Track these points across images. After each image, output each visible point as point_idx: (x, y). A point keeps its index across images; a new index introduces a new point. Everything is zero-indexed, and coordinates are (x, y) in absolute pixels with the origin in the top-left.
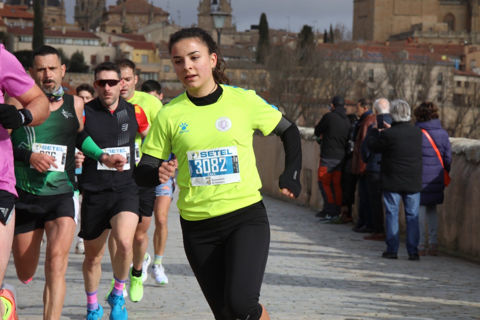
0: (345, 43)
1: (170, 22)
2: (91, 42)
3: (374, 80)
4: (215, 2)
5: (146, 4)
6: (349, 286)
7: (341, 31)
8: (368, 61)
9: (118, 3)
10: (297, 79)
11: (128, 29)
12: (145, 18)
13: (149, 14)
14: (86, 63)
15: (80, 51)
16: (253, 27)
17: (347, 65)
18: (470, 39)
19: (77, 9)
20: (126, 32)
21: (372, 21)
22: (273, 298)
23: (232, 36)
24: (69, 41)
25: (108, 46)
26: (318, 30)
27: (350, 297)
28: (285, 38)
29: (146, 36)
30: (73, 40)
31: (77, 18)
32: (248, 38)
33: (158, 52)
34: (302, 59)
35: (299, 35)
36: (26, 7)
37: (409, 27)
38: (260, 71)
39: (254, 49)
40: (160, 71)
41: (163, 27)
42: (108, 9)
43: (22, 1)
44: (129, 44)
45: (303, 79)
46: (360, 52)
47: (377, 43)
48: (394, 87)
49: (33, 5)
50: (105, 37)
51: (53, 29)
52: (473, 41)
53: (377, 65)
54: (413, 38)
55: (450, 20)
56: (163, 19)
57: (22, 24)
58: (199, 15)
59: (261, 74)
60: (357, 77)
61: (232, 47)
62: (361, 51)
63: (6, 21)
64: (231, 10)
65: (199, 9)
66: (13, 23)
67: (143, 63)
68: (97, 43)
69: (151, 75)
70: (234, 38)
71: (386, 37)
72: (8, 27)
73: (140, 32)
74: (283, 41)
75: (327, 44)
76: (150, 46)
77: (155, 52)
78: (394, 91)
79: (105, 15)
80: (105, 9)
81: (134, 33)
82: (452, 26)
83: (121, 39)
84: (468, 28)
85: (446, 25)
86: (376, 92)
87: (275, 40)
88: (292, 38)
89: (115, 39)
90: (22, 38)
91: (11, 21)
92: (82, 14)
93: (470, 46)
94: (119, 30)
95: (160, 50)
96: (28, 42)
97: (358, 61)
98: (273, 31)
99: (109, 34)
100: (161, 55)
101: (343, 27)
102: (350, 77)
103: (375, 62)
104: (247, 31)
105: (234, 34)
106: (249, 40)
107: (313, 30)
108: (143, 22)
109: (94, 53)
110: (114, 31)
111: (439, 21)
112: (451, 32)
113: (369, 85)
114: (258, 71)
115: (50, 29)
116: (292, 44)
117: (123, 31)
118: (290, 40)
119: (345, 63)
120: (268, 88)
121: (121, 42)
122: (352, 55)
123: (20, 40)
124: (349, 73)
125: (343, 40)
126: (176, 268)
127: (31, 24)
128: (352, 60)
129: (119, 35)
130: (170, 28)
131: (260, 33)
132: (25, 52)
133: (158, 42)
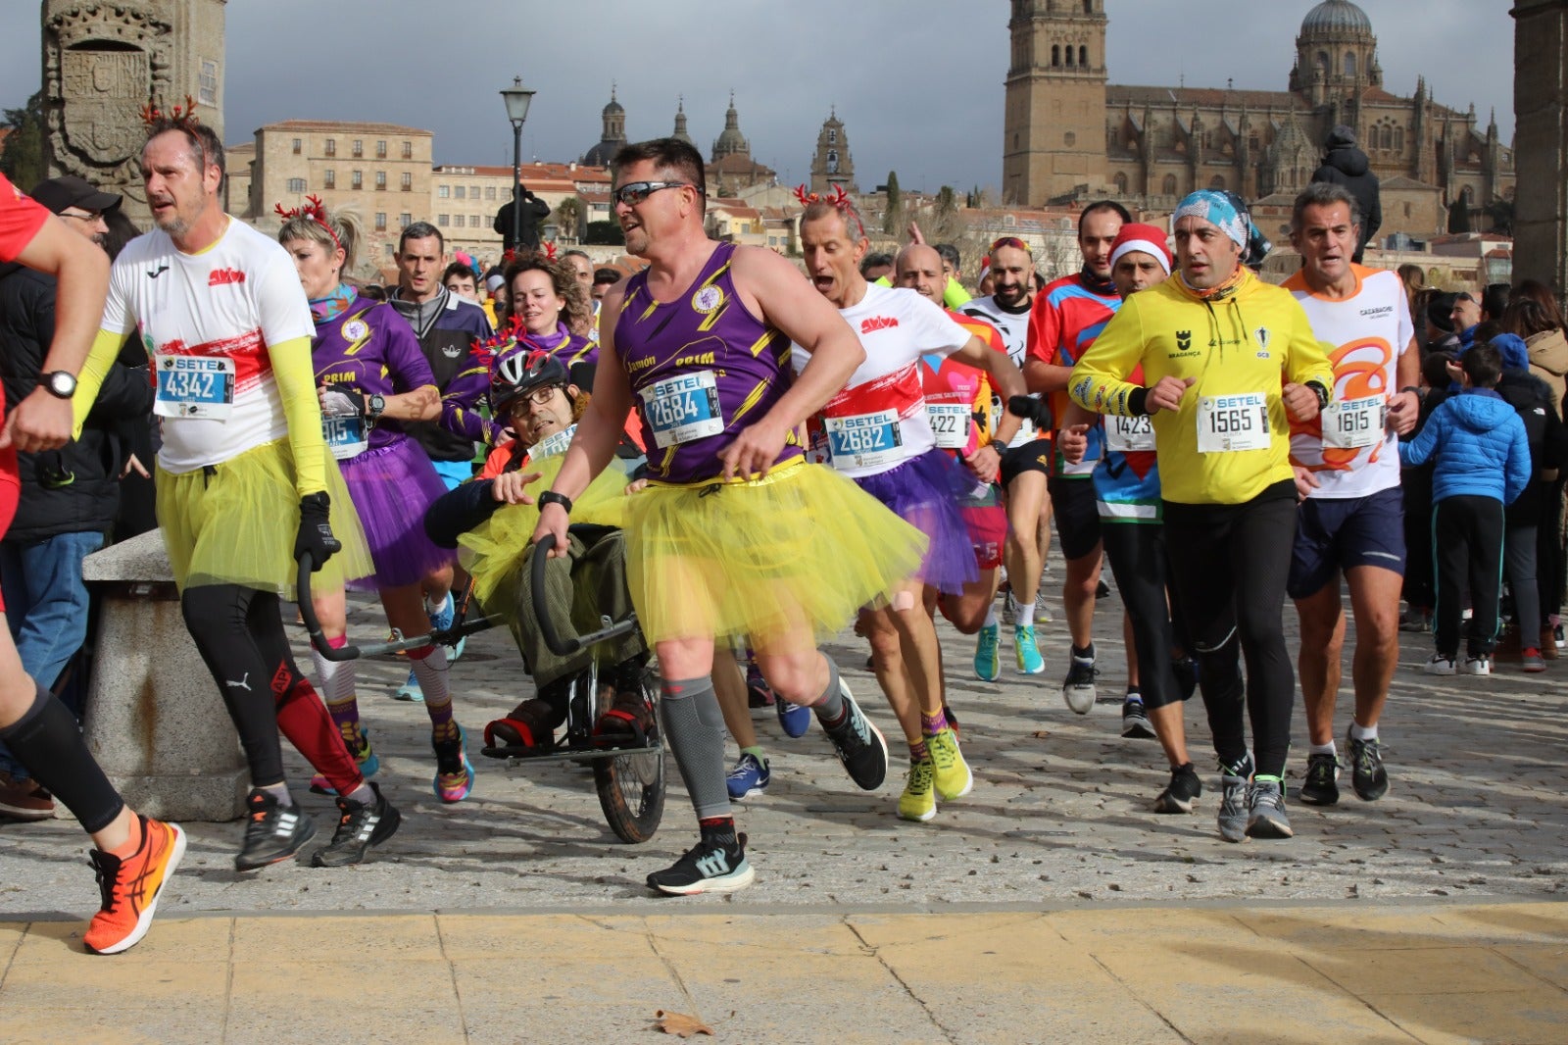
1: (777, 184)
4: (832, 158)
5: (746, 161)
12: (745, 178)
13: (751, 173)
16: (880, 188)
18: (1146, 204)
20: (724, 194)
21: (1027, 180)
26: (959, 191)
28: (919, 201)
29: (746, 201)
33: (761, 221)
34: (941, 228)
35: (938, 197)
36: (602, 168)
37: (1072, 188)
39: (881, 216)
41: (768, 190)
43: (598, 162)
44: (727, 210)
46: (1011, 219)
47: (1033, 207)
48: (1055, 262)
49: (610, 166)
52: (1149, 206)
53: (1034, 235)
54: (1077, 202)
55: (1121, 181)
56: (768, 180)
57: (597, 188)
58: (812, 174)
59: (891, 246)
62: (1014, 218)
63: (578, 186)
64: (852, 167)
65: (812, 167)
67: (743, 235)
71: (1045, 200)
72: (579, 192)
73: (739, 197)
74: (918, 204)
75: (972, 209)
76: (751, 213)
77: (758, 221)
78: (1055, 267)
81: (734, 197)
82: (1123, 188)
83: (716, 205)
84: (1143, 190)
85: (1117, 186)
87: (906, 204)
88: (930, 201)
93: (1147, 213)
95: (764, 219)
96: (604, 210)
98: (904, 193)
100: (765, 225)
104: (873, 193)
106: (874, 205)
107: (954, 192)
108: (744, 184)
111: (1108, 182)
112: (1122, 195)
114: (886, 244)
116: (929, 210)
117: (720, 194)
118: (926, 205)
121: (717, 209)
123: (595, 209)
129: (713, 200)
130: (776, 190)
131: (888, 196)
132: (599, 224)
133: (761, 208)
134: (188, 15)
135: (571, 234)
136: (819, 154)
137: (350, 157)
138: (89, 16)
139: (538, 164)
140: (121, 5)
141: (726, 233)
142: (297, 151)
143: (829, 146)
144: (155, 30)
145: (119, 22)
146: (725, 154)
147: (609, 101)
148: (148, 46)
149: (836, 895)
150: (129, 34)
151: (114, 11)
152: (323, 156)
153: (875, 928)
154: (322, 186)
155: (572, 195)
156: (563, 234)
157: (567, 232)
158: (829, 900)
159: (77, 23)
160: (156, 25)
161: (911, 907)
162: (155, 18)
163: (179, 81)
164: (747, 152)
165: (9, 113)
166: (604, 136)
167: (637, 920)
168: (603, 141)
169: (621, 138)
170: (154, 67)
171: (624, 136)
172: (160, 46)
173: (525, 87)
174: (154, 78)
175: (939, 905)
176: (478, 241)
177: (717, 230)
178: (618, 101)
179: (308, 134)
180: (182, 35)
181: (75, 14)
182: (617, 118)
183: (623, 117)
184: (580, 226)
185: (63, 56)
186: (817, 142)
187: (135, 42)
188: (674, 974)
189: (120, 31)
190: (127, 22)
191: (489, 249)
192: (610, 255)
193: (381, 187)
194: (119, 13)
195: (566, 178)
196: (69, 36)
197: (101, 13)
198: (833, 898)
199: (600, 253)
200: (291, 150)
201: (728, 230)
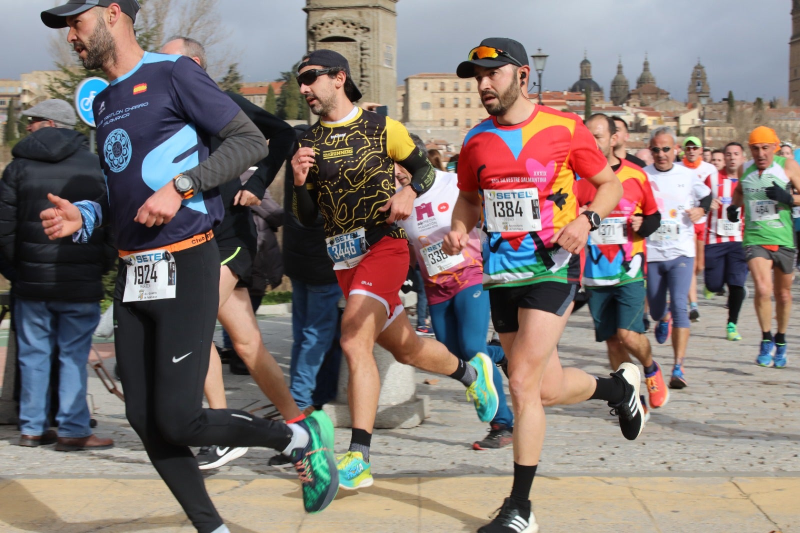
1: (670, 98)
4: (699, 85)
5: (654, 88)
7: (780, 100)
9: (637, 87)
12: (654, 96)
13: (656, 94)
16: (724, 100)
19: (611, 92)
20: (642, 105)
25: (631, 115)
26: (766, 100)
28: (744, 106)
29: (655, 108)
31: (612, 98)
32: (721, 106)
33: (663, 118)
34: (756, 119)
35: (755, 104)
36: (580, 93)
39: (725, 114)
42: (631, 92)
43: (578, 90)
44: (645, 113)
46: (793, 114)
49: (584, 92)
50: (629, 109)
51: (597, 105)
56: (665, 97)
57: (577, 103)
58: (689, 93)
63: (568, 103)
64: (709, 89)
65: (689, 89)
72: (568, 105)
73: (651, 106)
75: (772, 109)
76: (657, 114)
77: (661, 118)
79: (629, 96)
80: (628, 92)
83: (639, 110)
87: (738, 108)
88: (750, 105)
89: (635, 110)
91: (571, 102)
92: (615, 95)
94: (638, 105)
98: (737, 102)
102: (787, 131)
104: (720, 102)
106: (721, 108)
107: (763, 101)
108: (652, 99)
110: (635, 106)
114: (728, 128)
116: (750, 110)
118: (748, 108)
121: (640, 112)
127: (583, 103)
129: (638, 108)
130: (670, 102)
131: (729, 103)
133: (663, 112)
134: (378, 23)
136: (693, 82)
137: (452, 91)
138: (329, 25)
139: (548, 92)
140: (345, 19)
142: (426, 89)
143: (697, 78)
144: (362, 30)
145: (344, 27)
146: (643, 85)
147: (583, 59)
148: (359, 38)
149: (726, 467)
150: (349, 34)
151: (341, 22)
152: (439, 91)
153: (747, 485)
154: (438, 106)
158: (722, 470)
159: (323, 28)
160: (362, 28)
161: (765, 474)
162: (362, 25)
163: (374, 56)
164: (654, 83)
165: (284, 74)
166: (581, 76)
167: (624, 480)
168: (581, 79)
169: (590, 78)
170: (362, 49)
171: (591, 76)
172: (365, 39)
173: (543, 53)
174: (362, 54)
175: (780, 472)
177: (640, 123)
178: (588, 59)
179: (431, 80)
180: (376, 33)
181: (322, 24)
182: (587, 67)
183: (590, 67)
185: (317, 45)
186: (690, 77)
187: (352, 37)
188: (645, 508)
189: (345, 32)
190: (348, 27)
193: (468, 106)
194: (344, 23)
195: (561, 99)
196: (320, 35)
197: (335, 23)
198: (724, 468)
200: (422, 88)
201: (645, 123)
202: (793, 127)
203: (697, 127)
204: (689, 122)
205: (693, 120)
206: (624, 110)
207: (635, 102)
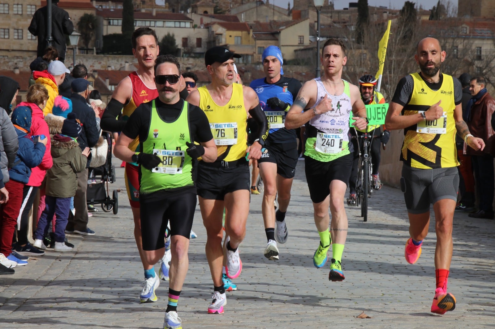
0: (451, 18)
2: (183, 24)
3: (482, 58)
6: (467, 275)
7: (446, 7)
8: (475, 38)
10: (399, 58)
11: (219, 10)
14: (177, 46)
15: (171, 34)
16: (352, 5)
17: (453, 43)
20: (218, 13)
22: (388, 287)
23: (329, 15)
24: (160, 23)
25: (199, 27)
26: (421, 6)
27: (470, 286)
28: (385, 15)
29: (239, 17)
30: (164, 21)
32: (346, 16)
33: (251, 33)
34: (405, 37)
35: (402, 12)
38: (361, 51)
39: (353, 28)
40: (255, 53)
41: (257, 7)
44: (223, 25)
45: (405, 58)
46: (466, 28)
47: (485, 18)
50: (196, 19)
51: (143, 11)
53: (485, 42)
57: (111, 6)
59: (361, 54)
60: (464, 55)
61: (330, 26)
62: (468, 28)
63: (95, 4)
66: (101, 6)
67: (236, 45)
68: (188, 25)
69: (245, 57)
70: (331, 17)
72: (97, 10)
73: (233, 13)
74: (384, 19)
75: (431, 21)
76: (243, 27)
77: (249, 34)
81: (227, 13)
83: (214, 20)
86: (484, 71)
87: (374, 18)
88: (394, 15)
89: (207, 20)
90: (111, 21)
91: (100, 3)
94: (211, 11)
95: (253, 31)
96: (118, 25)
97: (465, 39)
98: (373, 8)
99: (201, 15)
100: (255, 37)
101: (449, 3)
102: (456, 56)
103: (483, 38)
104: (345, 9)
105: (331, 12)
106: (347, 19)
107: (415, 7)
108: (236, 2)
109: (185, 36)
110: (206, 12)
113: (477, 63)
114: (358, 52)
115: (140, 11)
117: (215, 12)
119: (450, 41)
120: (369, 69)
121: (214, 23)
122: (458, 32)
123: (109, 23)
124: (455, 50)
125: (448, 16)
126: (283, 257)
127: (120, 7)
128: (458, 37)
129: (211, 16)
130: (264, 7)
131: (359, 10)
132: (115, 36)
133: (251, 21)
135: (90, 46)
141: (221, 44)
155: (89, 12)
156: (83, 45)
157: (86, 42)
176: (8, 50)
177: (214, 41)
184: (97, 38)
191: (17, 57)
192: (123, 63)
199: (115, 61)
201: (223, 41)
202: (465, 50)
203: (306, 49)
204: (296, 42)
205: (302, 38)
206: (191, 20)
207: (208, 6)
